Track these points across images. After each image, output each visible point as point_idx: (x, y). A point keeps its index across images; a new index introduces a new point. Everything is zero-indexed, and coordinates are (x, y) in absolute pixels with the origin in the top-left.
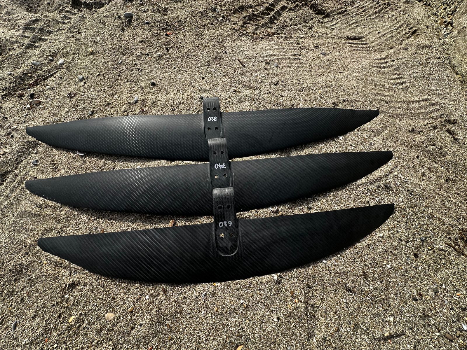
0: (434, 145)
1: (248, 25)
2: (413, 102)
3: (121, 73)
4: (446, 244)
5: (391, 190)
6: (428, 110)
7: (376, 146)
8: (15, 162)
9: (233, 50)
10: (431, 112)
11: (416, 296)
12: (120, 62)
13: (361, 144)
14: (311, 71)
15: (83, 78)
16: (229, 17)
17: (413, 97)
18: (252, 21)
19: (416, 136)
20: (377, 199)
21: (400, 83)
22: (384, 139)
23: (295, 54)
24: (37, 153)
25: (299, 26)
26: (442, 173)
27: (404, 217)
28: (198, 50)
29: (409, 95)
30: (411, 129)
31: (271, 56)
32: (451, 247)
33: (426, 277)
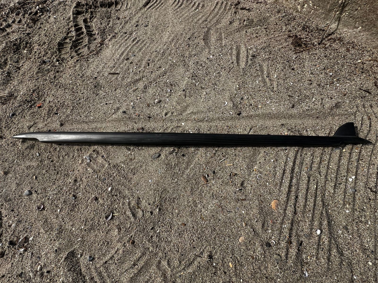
0: (244, 21)
1: (80, 51)
2: (214, 10)
3: (50, 159)
4: (295, 54)
5: (256, 56)
6: (223, 7)
7: (228, 44)
8: (77, 276)
9: (98, 72)
10: (225, 7)
11: (310, 82)
12: (38, 155)
13: (222, 50)
14: (153, 41)
15: (29, 191)
16: (62, 57)
17: (211, 7)
18: (78, 46)
19: (234, 24)
20: (257, 65)
21: (197, 6)
22: (226, 39)
23: (133, 40)
24: (81, 255)
25: (111, 23)
26: (261, 29)
27: (273, 61)
28: (77, 94)
29: (208, 8)
30: (229, 23)
31: (122, 54)
32: (297, 53)
33: (304, 73)
